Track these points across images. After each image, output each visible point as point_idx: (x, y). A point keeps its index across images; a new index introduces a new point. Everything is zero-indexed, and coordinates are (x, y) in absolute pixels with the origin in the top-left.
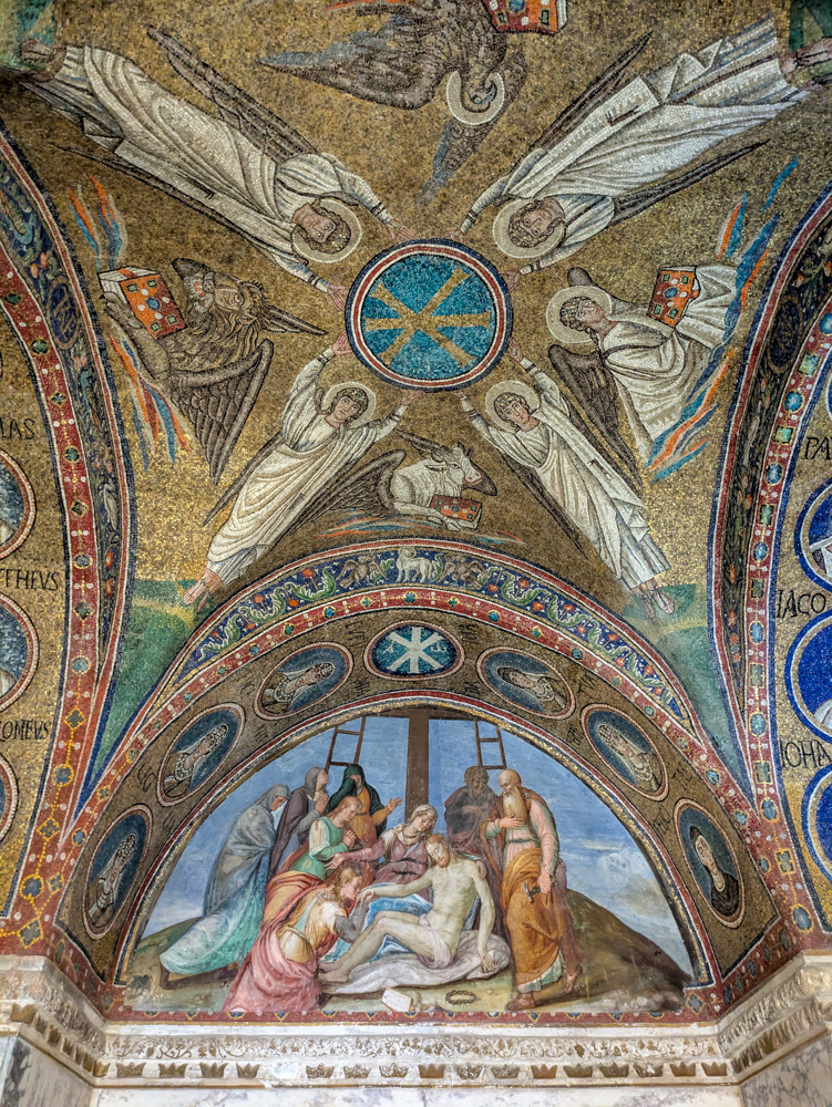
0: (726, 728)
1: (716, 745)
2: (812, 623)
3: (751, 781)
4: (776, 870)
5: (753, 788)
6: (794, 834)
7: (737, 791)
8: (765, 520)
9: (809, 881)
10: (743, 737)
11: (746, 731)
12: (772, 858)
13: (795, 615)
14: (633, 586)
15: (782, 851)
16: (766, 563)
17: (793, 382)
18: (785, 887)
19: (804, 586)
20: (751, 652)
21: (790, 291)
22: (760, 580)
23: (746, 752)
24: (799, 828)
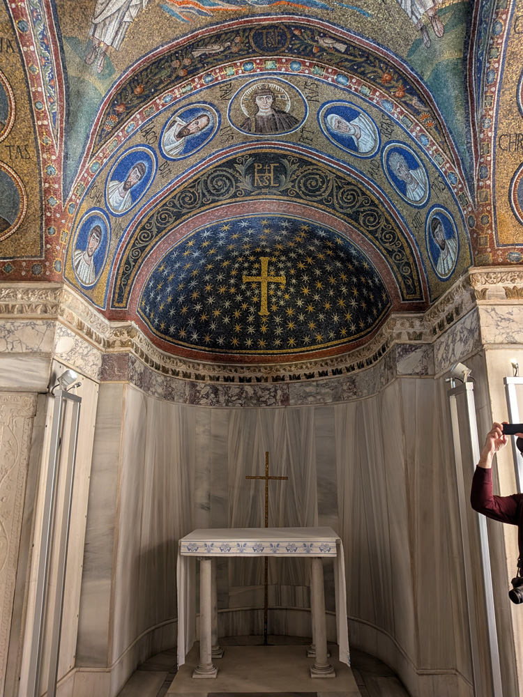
0: (78, 155)
1: (66, 157)
2: (143, 145)
3: (72, 189)
4: (58, 238)
5: (71, 193)
6: (73, 227)
7: (60, 187)
8: (184, 90)
9: (67, 251)
10: (83, 166)
11: (87, 165)
12: (59, 232)
13: (144, 136)
14: (97, 35)
15: (66, 231)
16: (163, 105)
17: (258, 61)
18: (58, 247)
19: (158, 130)
20: (121, 134)
21: (288, 27)
22: (154, 109)
23: (80, 174)
24: (76, 226)
